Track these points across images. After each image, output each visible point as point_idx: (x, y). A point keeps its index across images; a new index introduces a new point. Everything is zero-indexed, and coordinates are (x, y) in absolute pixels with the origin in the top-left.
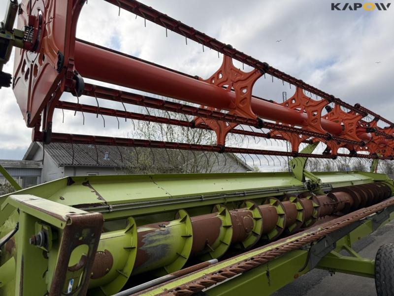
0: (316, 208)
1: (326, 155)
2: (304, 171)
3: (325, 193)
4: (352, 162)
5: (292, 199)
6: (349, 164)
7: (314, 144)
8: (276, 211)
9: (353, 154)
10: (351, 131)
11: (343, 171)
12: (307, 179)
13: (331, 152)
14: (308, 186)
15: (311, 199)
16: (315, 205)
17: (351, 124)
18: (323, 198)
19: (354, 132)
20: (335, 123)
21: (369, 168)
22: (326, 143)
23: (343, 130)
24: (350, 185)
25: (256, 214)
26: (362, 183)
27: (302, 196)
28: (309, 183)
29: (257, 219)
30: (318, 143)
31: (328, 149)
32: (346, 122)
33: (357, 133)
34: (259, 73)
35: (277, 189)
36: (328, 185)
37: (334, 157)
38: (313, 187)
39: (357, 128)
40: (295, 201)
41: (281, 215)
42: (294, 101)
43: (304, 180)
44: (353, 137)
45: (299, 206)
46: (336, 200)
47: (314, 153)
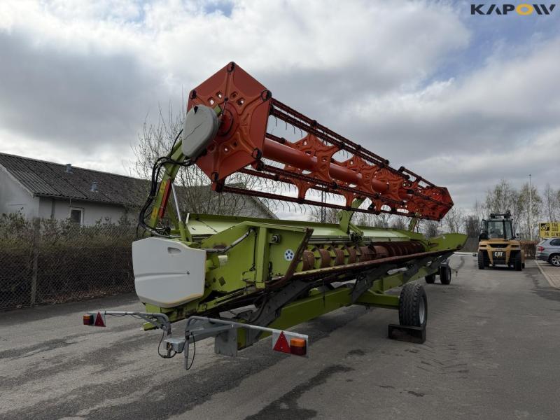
0: (359, 256)
1: (371, 210)
2: (349, 224)
3: (367, 245)
4: (391, 220)
5: (341, 247)
6: (388, 222)
7: (361, 200)
8: (329, 254)
9: (393, 212)
10: (394, 191)
11: (381, 227)
12: (351, 232)
13: (375, 208)
14: (352, 238)
15: (355, 248)
16: (358, 253)
17: (395, 185)
18: (365, 249)
19: (397, 192)
20: (381, 183)
21: (407, 227)
22: (372, 200)
23: (388, 189)
24: (387, 240)
25: (317, 254)
26: (399, 240)
27: (348, 245)
28: (353, 235)
29: (317, 258)
30: (365, 198)
31: (372, 205)
32: (392, 182)
33: (399, 193)
34: (336, 149)
35: (328, 238)
36: (368, 239)
37: (378, 212)
38: (356, 240)
39: (400, 188)
40: (343, 249)
41: (333, 258)
42: (352, 163)
43: (348, 233)
44: (395, 197)
45: (346, 253)
46: (375, 251)
47: (360, 208)
